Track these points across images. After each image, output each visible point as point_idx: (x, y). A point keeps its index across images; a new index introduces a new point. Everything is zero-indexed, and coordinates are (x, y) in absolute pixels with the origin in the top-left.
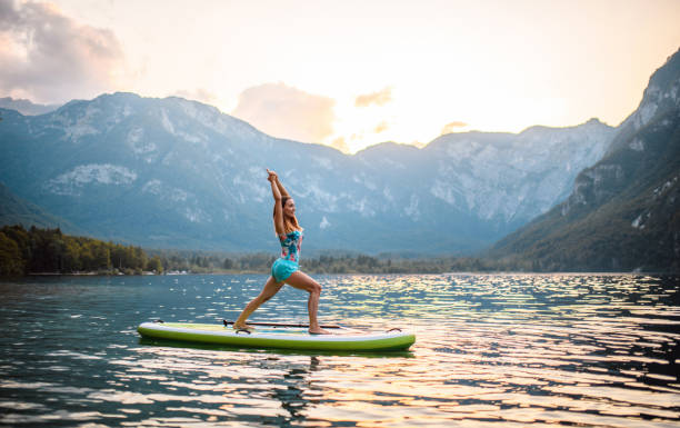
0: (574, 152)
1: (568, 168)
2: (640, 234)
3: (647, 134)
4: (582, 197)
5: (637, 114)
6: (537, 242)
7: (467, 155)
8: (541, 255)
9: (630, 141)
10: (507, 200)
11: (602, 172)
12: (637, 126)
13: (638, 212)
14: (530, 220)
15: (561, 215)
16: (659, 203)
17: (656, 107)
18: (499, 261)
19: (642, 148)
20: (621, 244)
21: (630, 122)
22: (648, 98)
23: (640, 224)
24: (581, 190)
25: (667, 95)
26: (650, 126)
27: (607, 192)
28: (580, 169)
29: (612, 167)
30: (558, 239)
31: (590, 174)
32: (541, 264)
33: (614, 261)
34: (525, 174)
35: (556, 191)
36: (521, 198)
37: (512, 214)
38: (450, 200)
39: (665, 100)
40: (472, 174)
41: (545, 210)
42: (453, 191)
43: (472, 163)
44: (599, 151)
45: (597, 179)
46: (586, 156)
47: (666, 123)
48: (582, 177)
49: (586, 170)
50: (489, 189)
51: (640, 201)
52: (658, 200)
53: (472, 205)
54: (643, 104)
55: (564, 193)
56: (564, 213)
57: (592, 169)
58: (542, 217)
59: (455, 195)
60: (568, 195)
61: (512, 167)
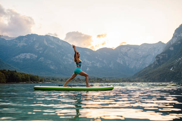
0: (155, 50)
1: (153, 55)
2: (172, 72)
3: (174, 46)
4: (157, 62)
5: (172, 40)
6: (145, 74)
7: (126, 51)
8: (146, 78)
9: (170, 47)
10: (137, 63)
11: (162, 56)
12: (172, 43)
13: (172, 66)
14: (143, 68)
15: (151, 67)
16: (177, 64)
17: (177, 38)
18: (135, 79)
19: (173, 49)
20: (167, 75)
21: (169, 42)
22: (175, 36)
23: (172, 70)
24: (156, 60)
25: (179, 35)
26: (175, 44)
27: (164, 61)
28: (156, 55)
29: (165, 54)
30: (151, 73)
31: (159, 56)
32: (146, 80)
33: (166, 79)
34: (142, 56)
35: (150, 61)
36: (141, 63)
37: (138, 67)
38: (122, 63)
39: (179, 37)
40: (127, 56)
41: (147, 66)
42: (122, 61)
43: (128, 53)
44: (161, 50)
45: (161, 57)
46: (158, 51)
47: (179, 42)
48: (157, 57)
49: (158, 55)
50: (132, 60)
51: (173, 63)
52: (177, 63)
53: (127, 64)
54: (173, 38)
55: (152, 62)
56: (152, 66)
57: (160, 55)
58: (146, 68)
59: (123, 62)
60: (153, 62)
61: (138, 54)
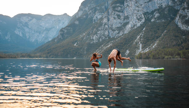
0: (59, 23)
1: (58, 27)
2: (76, 48)
3: (79, 19)
4: (61, 36)
5: (77, 13)
6: (47, 49)
7: (27, 21)
8: (48, 53)
9: (75, 21)
10: (39, 36)
11: (67, 29)
12: (77, 17)
13: (76, 41)
14: (46, 42)
15: (55, 41)
16: (81, 39)
17: (82, 12)
18: (36, 55)
19: (78, 23)
20: (71, 50)
21: (75, 15)
22: (80, 9)
23: (76, 45)
24: (61, 34)
25: (85, 9)
26: (80, 17)
27: (68, 35)
28: (61, 28)
29: (70, 28)
30: (54, 48)
31: (64, 30)
32: (48, 56)
33: (69, 55)
34: (45, 28)
35: (53, 34)
36: (43, 36)
37: (40, 40)
38: (21, 35)
39: (85, 10)
40: (28, 27)
41: (50, 40)
42: (22, 32)
43: (28, 24)
44: (66, 23)
45: (66, 31)
46: (63, 24)
47: (84, 17)
48: (61, 30)
49: (63, 28)
50: (33, 32)
51: (77, 38)
52: (81, 38)
53: (28, 37)
54: (79, 11)
55: (55, 35)
56: (56, 41)
57: (64, 28)
58: (49, 42)
59: (22, 33)
60: (57, 36)
61: (41, 26)
